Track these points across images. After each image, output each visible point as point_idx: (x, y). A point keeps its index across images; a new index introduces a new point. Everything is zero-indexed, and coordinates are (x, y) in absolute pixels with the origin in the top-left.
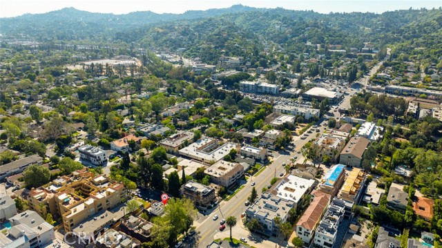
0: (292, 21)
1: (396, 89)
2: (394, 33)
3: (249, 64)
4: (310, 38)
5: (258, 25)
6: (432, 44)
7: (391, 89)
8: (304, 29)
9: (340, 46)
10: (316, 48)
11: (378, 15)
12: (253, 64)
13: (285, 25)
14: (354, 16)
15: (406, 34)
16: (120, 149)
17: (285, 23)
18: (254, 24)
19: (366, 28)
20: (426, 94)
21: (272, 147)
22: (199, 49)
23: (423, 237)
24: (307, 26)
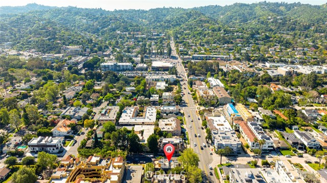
0: (94, 16)
1: (199, 57)
2: (165, 22)
3: (88, 50)
4: (117, 28)
5: (65, 20)
6: (192, 28)
7: (196, 57)
8: (109, 22)
9: (140, 33)
10: (126, 35)
11: (147, 11)
12: (92, 50)
13: (90, 20)
14: (132, 12)
15: (173, 23)
16: (66, 134)
17: (89, 18)
18: (62, 19)
19: (143, 20)
20: (216, 57)
21: (173, 104)
22: (30, 42)
23: (293, 129)
24: (111, 20)
